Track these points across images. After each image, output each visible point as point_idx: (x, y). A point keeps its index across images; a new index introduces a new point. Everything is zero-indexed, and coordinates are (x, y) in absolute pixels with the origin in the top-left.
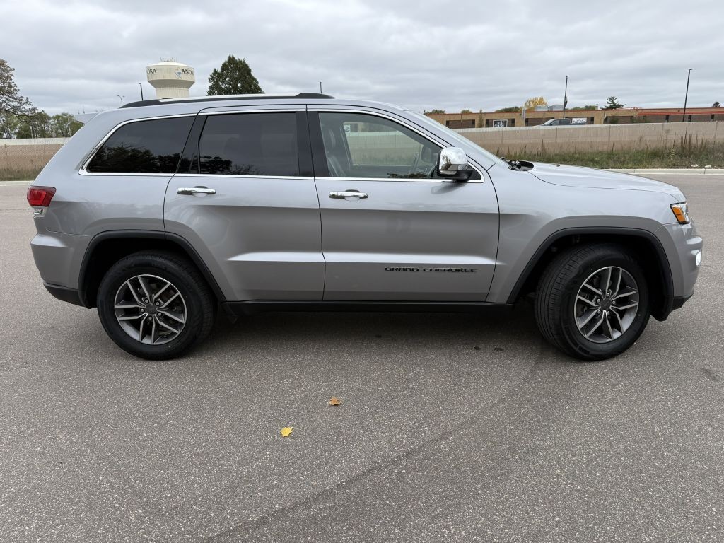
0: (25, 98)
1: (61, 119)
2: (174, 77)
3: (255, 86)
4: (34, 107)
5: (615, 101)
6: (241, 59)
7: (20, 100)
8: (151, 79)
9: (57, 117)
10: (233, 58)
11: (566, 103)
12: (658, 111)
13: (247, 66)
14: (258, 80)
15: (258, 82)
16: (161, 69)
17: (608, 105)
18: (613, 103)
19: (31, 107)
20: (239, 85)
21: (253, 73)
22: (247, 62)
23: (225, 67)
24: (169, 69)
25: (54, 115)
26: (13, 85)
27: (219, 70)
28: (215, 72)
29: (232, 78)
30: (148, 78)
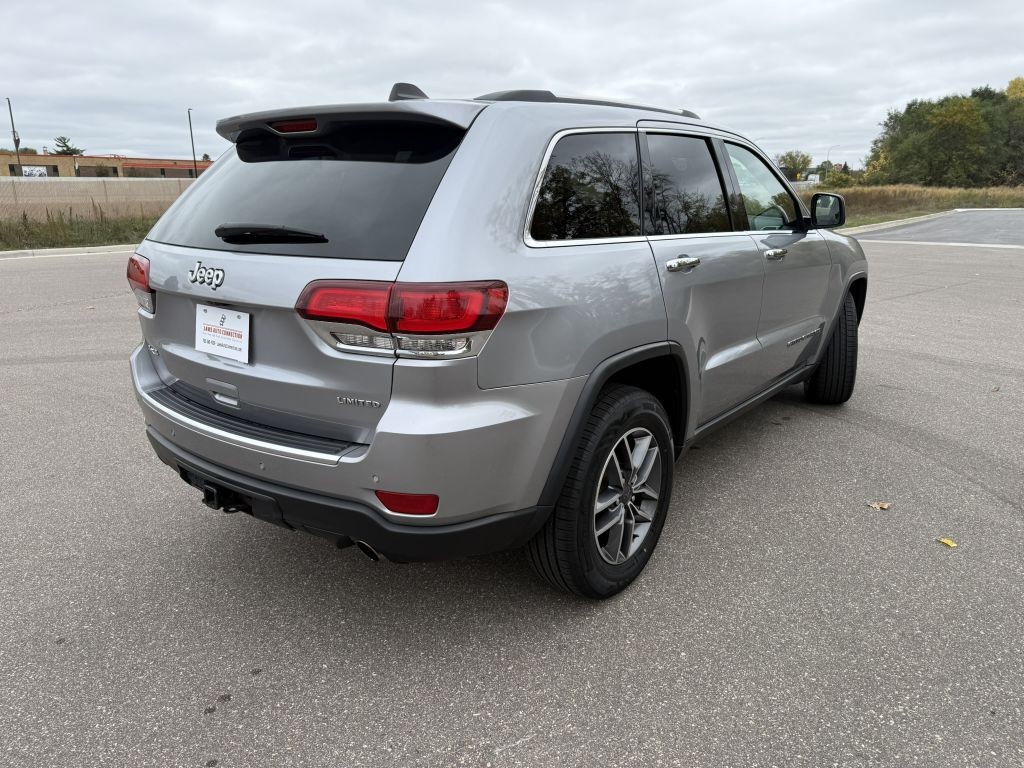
5: (69, 144)
11: (17, 142)
12: (149, 163)
17: (60, 149)
18: (66, 146)
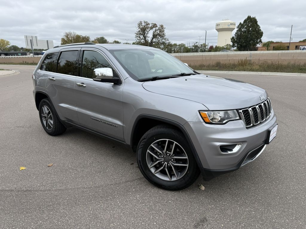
0: (167, 39)
1: (181, 46)
2: (226, 27)
3: (258, 29)
4: (169, 41)
6: (254, 17)
7: (165, 39)
8: (217, 28)
9: (180, 45)
10: (250, 16)
13: (256, 20)
14: (260, 26)
15: (260, 27)
16: (222, 24)
19: (168, 42)
20: (250, 29)
21: (258, 23)
22: (256, 18)
23: (245, 21)
24: (225, 24)
25: (179, 44)
26: (164, 34)
27: (242, 22)
28: (240, 24)
29: (248, 26)
30: (216, 28)
